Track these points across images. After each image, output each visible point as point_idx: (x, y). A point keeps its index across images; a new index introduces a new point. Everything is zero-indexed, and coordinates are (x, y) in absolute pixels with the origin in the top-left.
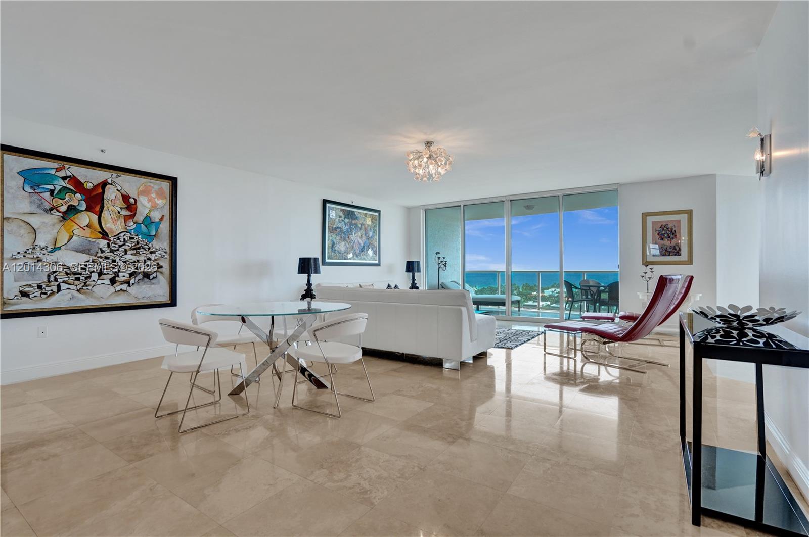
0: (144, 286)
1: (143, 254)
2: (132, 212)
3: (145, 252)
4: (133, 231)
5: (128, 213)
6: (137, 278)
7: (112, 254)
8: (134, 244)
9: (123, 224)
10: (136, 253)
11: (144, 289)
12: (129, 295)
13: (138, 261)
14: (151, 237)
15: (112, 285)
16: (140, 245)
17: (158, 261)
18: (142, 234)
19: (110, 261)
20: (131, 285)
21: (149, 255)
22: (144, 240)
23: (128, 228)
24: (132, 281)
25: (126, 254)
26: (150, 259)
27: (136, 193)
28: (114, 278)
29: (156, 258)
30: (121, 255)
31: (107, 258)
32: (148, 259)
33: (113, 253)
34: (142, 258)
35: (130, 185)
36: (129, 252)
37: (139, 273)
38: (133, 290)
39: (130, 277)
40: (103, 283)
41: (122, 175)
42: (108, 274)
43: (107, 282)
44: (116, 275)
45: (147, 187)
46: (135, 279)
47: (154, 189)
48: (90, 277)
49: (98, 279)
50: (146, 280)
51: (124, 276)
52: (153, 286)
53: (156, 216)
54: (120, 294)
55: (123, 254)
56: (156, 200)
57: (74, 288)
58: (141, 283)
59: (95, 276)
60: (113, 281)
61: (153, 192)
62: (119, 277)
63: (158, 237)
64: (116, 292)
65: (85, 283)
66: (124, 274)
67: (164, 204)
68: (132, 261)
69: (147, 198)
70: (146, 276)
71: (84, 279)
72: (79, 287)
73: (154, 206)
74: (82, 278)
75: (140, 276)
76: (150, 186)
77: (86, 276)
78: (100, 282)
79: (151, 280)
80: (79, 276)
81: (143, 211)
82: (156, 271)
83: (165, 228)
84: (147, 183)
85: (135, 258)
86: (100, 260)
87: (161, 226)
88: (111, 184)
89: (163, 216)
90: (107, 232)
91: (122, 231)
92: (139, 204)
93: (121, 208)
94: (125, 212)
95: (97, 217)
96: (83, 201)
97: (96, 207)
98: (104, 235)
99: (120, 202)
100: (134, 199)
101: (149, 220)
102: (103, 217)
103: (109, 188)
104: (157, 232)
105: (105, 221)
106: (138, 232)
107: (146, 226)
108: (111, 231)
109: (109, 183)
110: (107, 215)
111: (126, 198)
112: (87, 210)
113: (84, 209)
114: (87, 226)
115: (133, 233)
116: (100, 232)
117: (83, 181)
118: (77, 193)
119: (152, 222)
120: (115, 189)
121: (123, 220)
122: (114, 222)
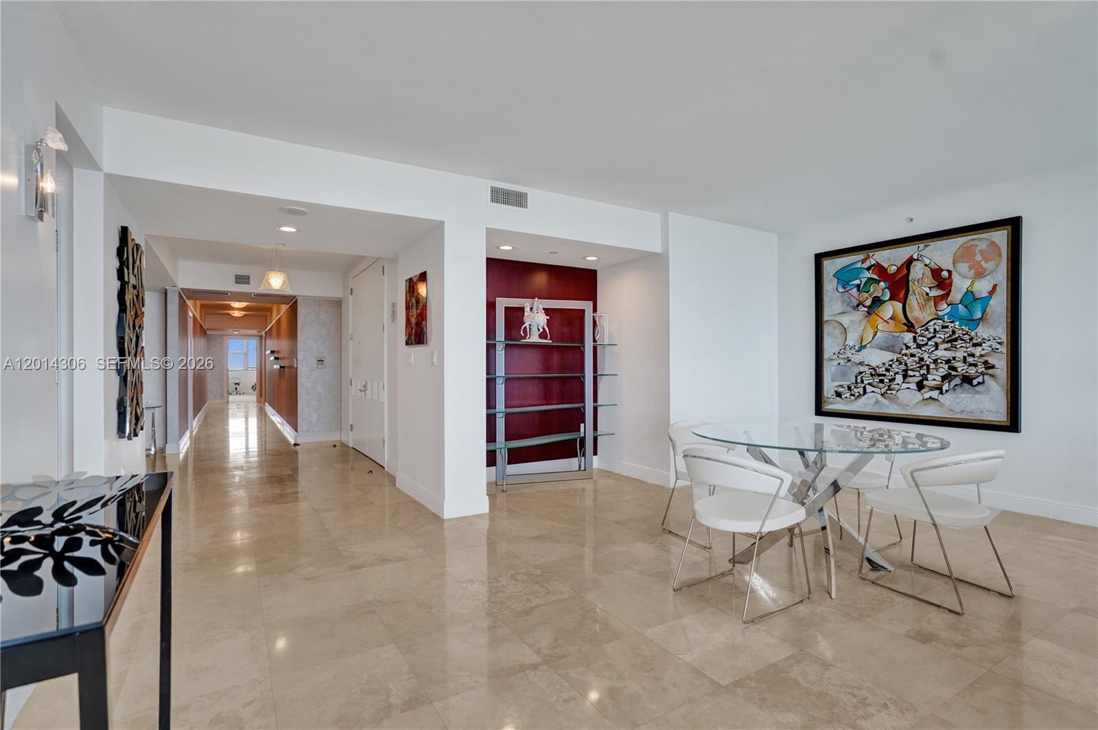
0: (963, 395)
1: (962, 348)
2: (944, 290)
3: (963, 345)
4: (946, 316)
5: (940, 293)
6: (953, 383)
7: (919, 350)
8: (948, 335)
10: (952, 347)
11: (964, 399)
12: (941, 406)
13: (954, 358)
15: (920, 391)
16: (957, 335)
17: (985, 358)
19: (917, 359)
20: (944, 392)
21: (970, 350)
23: (940, 313)
24: (945, 387)
25: (937, 349)
26: (972, 355)
27: (951, 260)
28: (923, 381)
29: (981, 353)
30: (931, 351)
31: (914, 355)
32: (968, 355)
33: (921, 348)
34: (960, 354)
35: (941, 254)
36: (942, 347)
37: (956, 376)
38: (946, 399)
39: (942, 381)
40: (908, 388)
41: (931, 243)
42: (914, 376)
43: (913, 386)
44: (925, 377)
45: (968, 248)
46: (949, 384)
47: (978, 248)
48: (894, 379)
49: (903, 382)
50: (966, 386)
51: (934, 380)
52: (977, 396)
53: (982, 288)
54: (928, 403)
55: (933, 349)
56: (983, 263)
57: (878, 391)
58: (959, 390)
59: (899, 378)
60: (920, 386)
61: (977, 252)
62: (927, 380)
63: (986, 320)
64: (923, 400)
65: (889, 386)
66: (934, 377)
67: (997, 266)
68: (946, 359)
69: (967, 265)
70: (967, 380)
71: (888, 381)
72: (883, 391)
73: (980, 274)
74: (886, 380)
75: (957, 381)
76: (973, 245)
77: (889, 378)
78: (904, 386)
79: (975, 386)
80: (882, 378)
81: (960, 285)
82: (983, 374)
83: (999, 304)
84: (968, 242)
85: (949, 355)
86: (904, 357)
87: (992, 302)
88: (918, 260)
89: (995, 287)
90: (913, 322)
91: (931, 318)
92: (955, 277)
93: (930, 288)
94: (935, 293)
95: (901, 305)
96: (887, 290)
97: (899, 293)
98: (910, 326)
99: (929, 280)
100: (948, 271)
101: (970, 298)
102: (909, 304)
103: (915, 266)
104: (984, 312)
105: (910, 308)
106: (953, 317)
107: (966, 307)
108: (917, 320)
109: (915, 260)
110: (913, 301)
111: (936, 273)
112: (891, 299)
113: (888, 298)
114: (891, 318)
115: (946, 320)
116: (904, 324)
117: (886, 266)
118: (880, 281)
119: (976, 299)
120: (923, 265)
121: (933, 304)
122: (922, 307)
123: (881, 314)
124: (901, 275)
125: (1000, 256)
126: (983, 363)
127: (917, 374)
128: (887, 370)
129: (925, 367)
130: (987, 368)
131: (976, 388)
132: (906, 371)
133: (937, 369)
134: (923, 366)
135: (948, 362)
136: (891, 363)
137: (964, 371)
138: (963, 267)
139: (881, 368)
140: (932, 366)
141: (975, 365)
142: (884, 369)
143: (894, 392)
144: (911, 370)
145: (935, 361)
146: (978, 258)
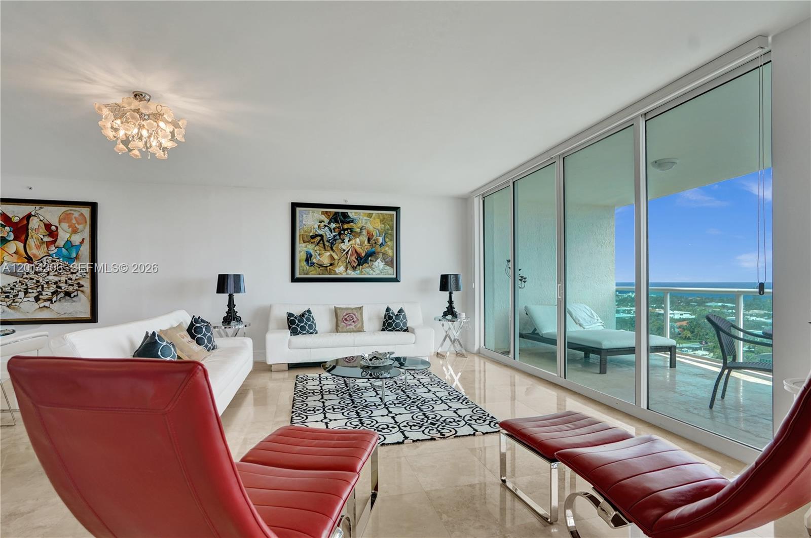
0: (65, 304)
1: (64, 275)
2: (53, 238)
3: (66, 273)
4: (54, 255)
5: (50, 239)
6: (59, 296)
7: (36, 276)
9: (46, 249)
10: (58, 274)
12: (51, 311)
13: (60, 281)
14: (71, 260)
15: (37, 302)
17: (79, 281)
18: (64, 257)
19: (35, 281)
20: (53, 302)
21: (70, 276)
22: (65, 262)
23: (50, 252)
24: (54, 299)
25: (48, 275)
26: (71, 279)
27: (58, 220)
28: (38, 296)
29: (77, 278)
30: (44, 276)
31: (31, 279)
32: (69, 279)
33: (37, 274)
34: (63, 279)
35: (52, 215)
36: (51, 274)
37: (61, 292)
38: (56, 307)
39: (52, 295)
40: (28, 301)
41: (44, 207)
42: (33, 292)
43: (32, 299)
44: (40, 293)
45: (67, 215)
46: (57, 297)
47: (74, 216)
48: (17, 295)
49: (25, 297)
50: (67, 298)
51: (47, 295)
52: (74, 304)
53: (76, 239)
54: (43, 310)
55: (46, 275)
56: (76, 225)
57: (5, 304)
58: (63, 301)
59: (21, 295)
60: (37, 299)
61: (73, 218)
62: (42, 295)
63: (78, 258)
64: (39, 308)
65: (13, 300)
66: (47, 293)
67: (84, 228)
68: (54, 281)
69: (68, 224)
70: (68, 294)
71: (12, 296)
72: (8, 303)
73: (75, 231)
74: (11, 296)
75: (62, 295)
76: (71, 213)
77: (14, 294)
78: (26, 299)
79: (73, 297)
80: (9, 294)
81: (63, 236)
82: (77, 290)
83: (86, 249)
84: (68, 210)
85: (56, 279)
86: (25, 280)
87: (81, 249)
88: (35, 216)
89: (83, 239)
90: (32, 257)
91: (44, 255)
92: (60, 230)
93: (44, 236)
94: (47, 239)
95: (23, 244)
96: (11, 233)
97: (21, 236)
98: (29, 260)
99: (43, 230)
100: (56, 226)
101: (69, 245)
102: (28, 245)
103: (33, 219)
104: (77, 254)
105: (29, 247)
106: (59, 255)
107: (67, 250)
108: (35, 255)
109: (33, 216)
110: (31, 242)
111: (48, 226)
112: (14, 240)
113: (12, 239)
114: (14, 253)
115: (54, 257)
116: (25, 258)
117: (11, 216)
118: (6, 226)
119: (72, 246)
120: (39, 220)
121: (45, 246)
122: (38, 247)
123: (6, 249)
124: (22, 224)
125: (86, 222)
126: (77, 284)
127: (35, 291)
128: (12, 289)
129: (40, 287)
130: (79, 287)
131: (73, 299)
132: (27, 289)
133: (48, 288)
134: (39, 286)
135: (56, 283)
136: (15, 284)
137: (66, 289)
138: (65, 225)
139: (7, 287)
140: (45, 286)
141: (73, 285)
142: (9, 288)
143: (17, 304)
144: (30, 289)
145: (47, 283)
146: (74, 221)
